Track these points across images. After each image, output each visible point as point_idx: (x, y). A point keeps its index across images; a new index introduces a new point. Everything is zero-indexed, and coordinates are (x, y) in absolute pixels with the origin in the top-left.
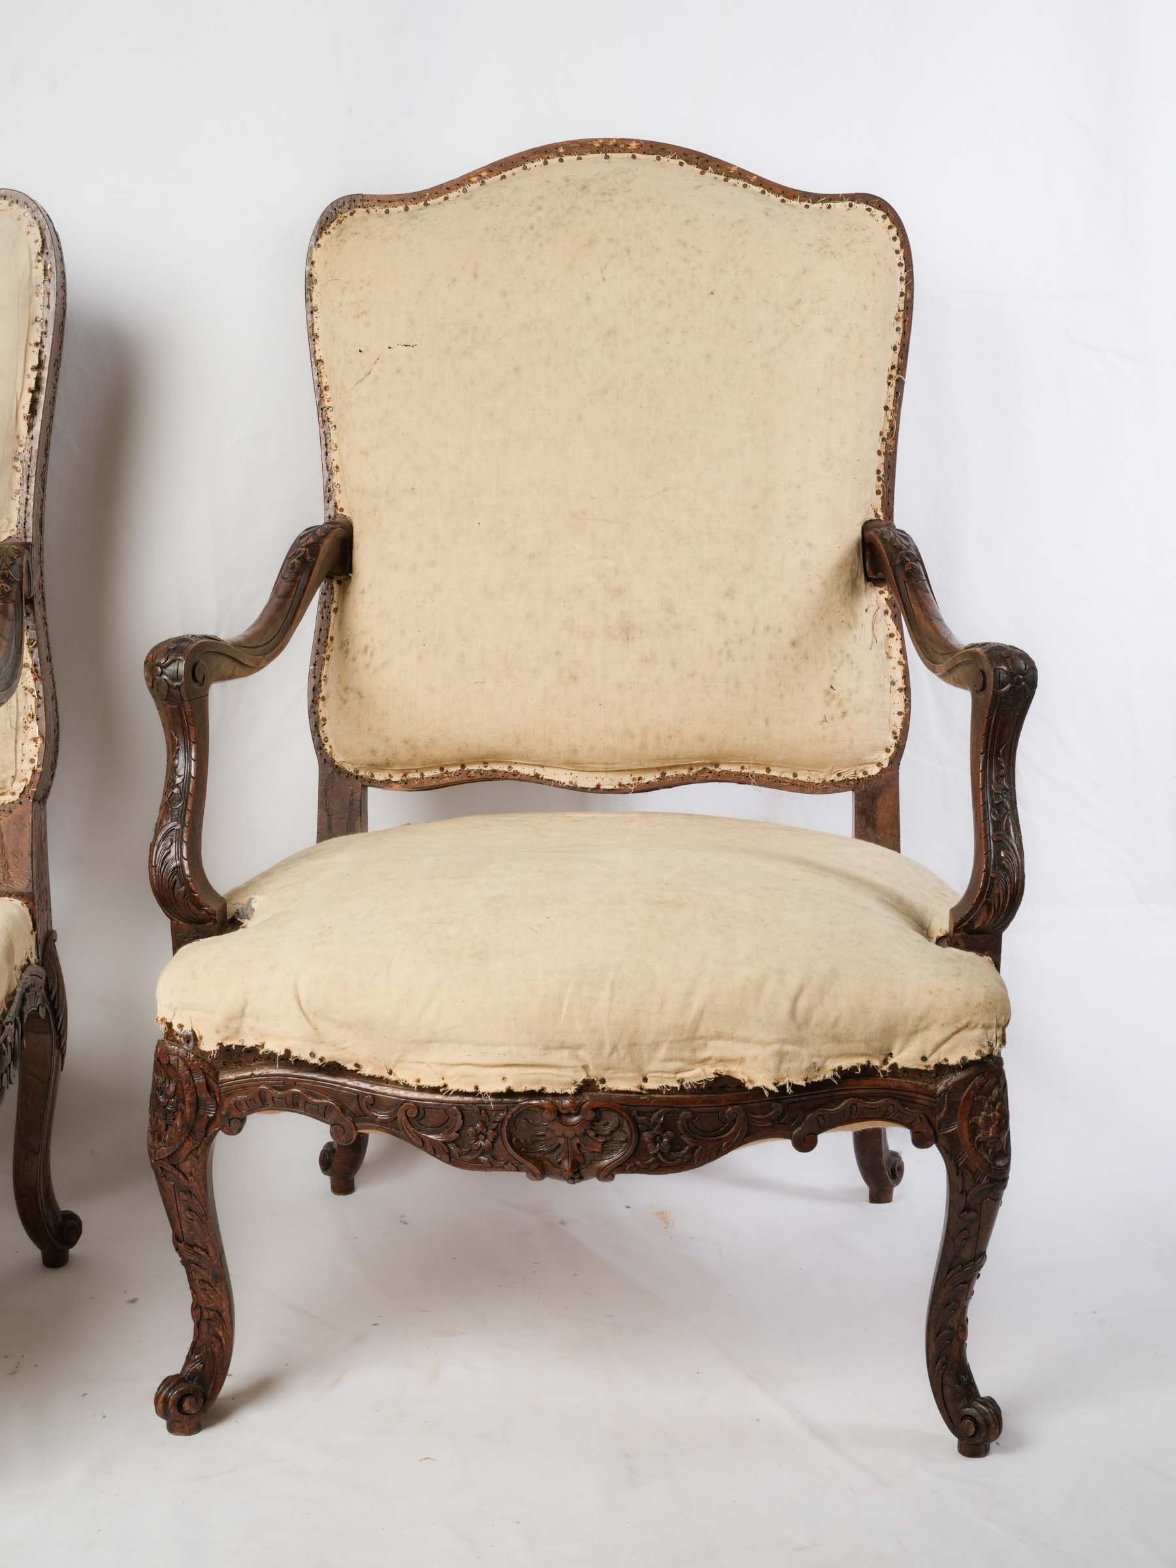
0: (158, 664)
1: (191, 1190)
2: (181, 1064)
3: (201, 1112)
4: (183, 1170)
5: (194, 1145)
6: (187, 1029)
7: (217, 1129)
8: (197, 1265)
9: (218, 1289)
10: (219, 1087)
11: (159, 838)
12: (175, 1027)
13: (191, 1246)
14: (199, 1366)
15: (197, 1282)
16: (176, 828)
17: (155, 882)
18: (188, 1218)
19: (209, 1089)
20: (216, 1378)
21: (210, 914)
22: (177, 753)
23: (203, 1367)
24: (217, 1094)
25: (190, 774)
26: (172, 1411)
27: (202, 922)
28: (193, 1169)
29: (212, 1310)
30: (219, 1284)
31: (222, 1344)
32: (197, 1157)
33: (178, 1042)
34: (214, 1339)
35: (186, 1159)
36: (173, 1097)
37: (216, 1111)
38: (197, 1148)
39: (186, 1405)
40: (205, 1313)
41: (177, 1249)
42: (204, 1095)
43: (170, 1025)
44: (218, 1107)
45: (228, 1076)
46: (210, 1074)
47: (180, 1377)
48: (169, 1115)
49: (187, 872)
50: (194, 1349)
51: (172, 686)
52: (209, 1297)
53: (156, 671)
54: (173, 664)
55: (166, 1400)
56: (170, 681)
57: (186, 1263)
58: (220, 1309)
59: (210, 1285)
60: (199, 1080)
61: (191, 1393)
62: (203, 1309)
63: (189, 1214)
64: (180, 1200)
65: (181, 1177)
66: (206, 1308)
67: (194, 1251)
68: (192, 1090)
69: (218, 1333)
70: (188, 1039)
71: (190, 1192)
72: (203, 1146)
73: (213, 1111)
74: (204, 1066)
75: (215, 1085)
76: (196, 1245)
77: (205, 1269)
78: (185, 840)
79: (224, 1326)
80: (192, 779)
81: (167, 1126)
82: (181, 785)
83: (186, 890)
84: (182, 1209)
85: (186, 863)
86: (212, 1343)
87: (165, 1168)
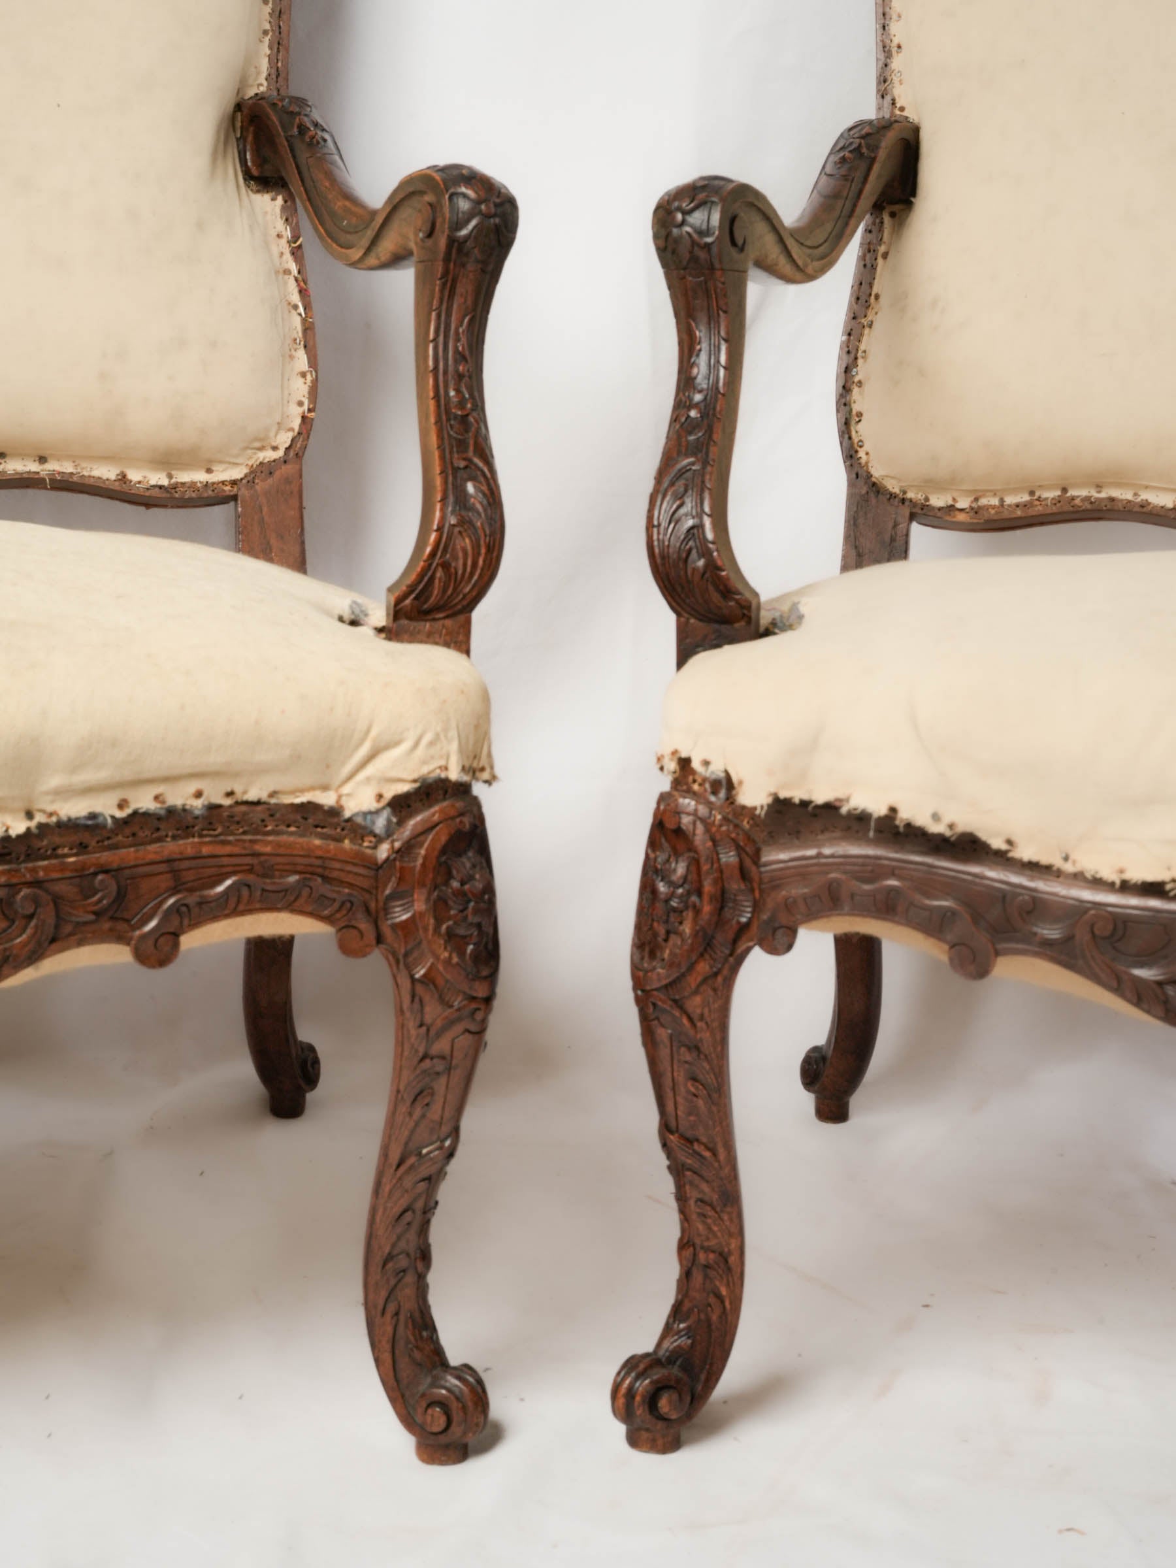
0: (679, 209)
1: (700, 1045)
2: (700, 829)
3: (727, 913)
4: (690, 1010)
5: (711, 967)
6: (716, 770)
7: (751, 944)
8: (695, 1173)
9: (726, 1217)
10: (761, 873)
11: (665, 484)
12: (696, 764)
13: (689, 1141)
14: (684, 1341)
15: (692, 1202)
16: (694, 468)
17: (657, 551)
18: (688, 1091)
19: (744, 874)
20: (711, 1365)
21: (742, 607)
22: (698, 355)
23: (692, 1343)
24: (756, 885)
25: (717, 388)
26: (640, 1411)
27: (726, 620)
28: (706, 1011)
29: (713, 1252)
30: (728, 1209)
31: (724, 1308)
32: (715, 990)
33: (695, 793)
34: (712, 1300)
35: (696, 992)
36: (682, 886)
37: (753, 912)
38: (716, 974)
39: (664, 1404)
40: (702, 1257)
41: (664, 1145)
42: (735, 885)
43: (685, 763)
44: (757, 907)
45: (778, 856)
46: (748, 849)
47: (654, 1357)
48: (672, 914)
49: (710, 535)
50: (677, 1312)
51: (699, 245)
52: (710, 1229)
53: (674, 218)
54: (701, 209)
55: (630, 1394)
56: (695, 236)
57: (677, 1170)
58: (726, 1250)
59: (714, 1209)
60: (729, 857)
61: (672, 1383)
62: (698, 1248)
63: (693, 1085)
64: (679, 1061)
65: (685, 1021)
66: (702, 1248)
67: (694, 1150)
68: (715, 875)
69: (718, 1289)
70: (716, 785)
71: (697, 1048)
72: (725, 972)
73: (748, 912)
74: (738, 834)
75: (753, 869)
76: (697, 1140)
77: (707, 1182)
78: (708, 486)
79: (730, 1279)
80: (720, 396)
81: (668, 933)
82: (702, 405)
83: (706, 566)
84: (680, 1077)
85: (707, 522)
86: (709, 1305)
87: (660, 1003)
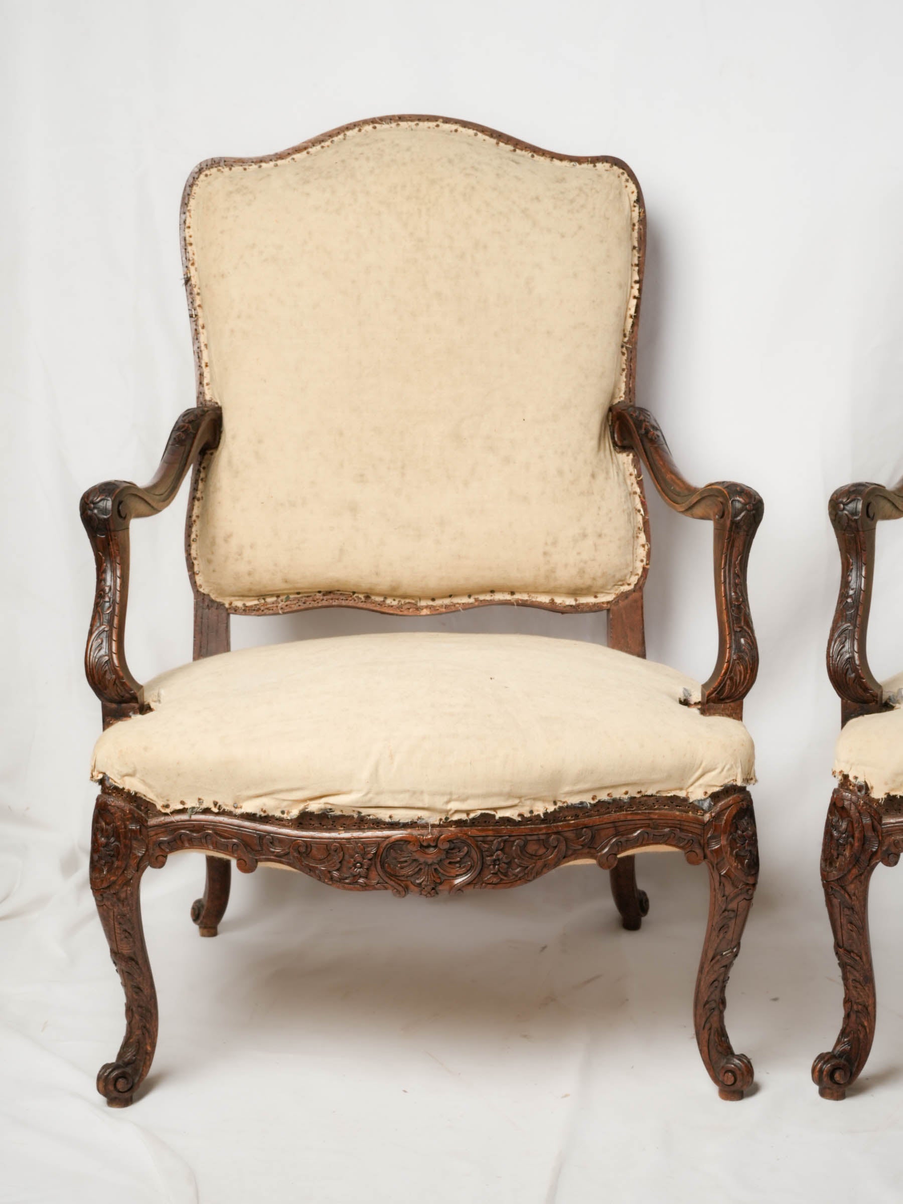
0: (842, 502)
1: (854, 907)
2: (853, 807)
3: (866, 847)
4: (849, 891)
5: (859, 871)
6: (861, 780)
7: (878, 861)
8: (852, 967)
9: (866, 988)
10: (882, 828)
11: (836, 635)
12: (851, 778)
13: (849, 952)
14: (847, 1047)
15: (850, 981)
16: (849, 628)
17: (831, 668)
18: (848, 929)
19: (874, 829)
20: (860, 1059)
21: (873, 696)
22: (851, 571)
23: (851, 1049)
24: (879, 834)
25: (861, 588)
26: (826, 1079)
27: (866, 702)
28: (857, 891)
29: (861, 1005)
30: (868, 985)
31: (866, 1032)
32: (860, 882)
33: (850, 790)
34: (860, 1028)
35: (852, 883)
36: (845, 833)
37: (878, 846)
38: (861, 875)
39: (837, 1076)
40: (855, 1007)
41: (837, 953)
42: (870, 834)
43: (846, 777)
44: (880, 844)
45: (890, 821)
46: (876, 817)
47: (832, 1054)
48: (840, 847)
49: (857, 662)
50: (843, 1033)
51: (851, 520)
52: (859, 994)
53: (839, 507)
54: (852, 503)
55: (821, 1071)
56: (850, 516)
57: (843, 965)
58: (867, 1004)
59: (861, 984)
60: (867, 821)
61: (841, 1067)
62: (853, 1002)
63: (850, 926)
64: (844, 914)
65: (846, 896)
66: (855, 1003)
67: (851, 956)
68: (860, 829)
69: (863, 1023)
70: (860, 788)
71: (852, 909)
72: (865, 873)
73: (876, 846)
74: (871, 810)
75: (879, 826)
76: (853, 952)
77: (857, 971)
78: (857, 638)
79: (869, 1018)
80: (862, 592)
81: (838, 855)
82: (853, 596)
83: (856, 677)
84: (844, 921)
85: (856, 655)
86: (859, 1030)
87: (835, 888)
